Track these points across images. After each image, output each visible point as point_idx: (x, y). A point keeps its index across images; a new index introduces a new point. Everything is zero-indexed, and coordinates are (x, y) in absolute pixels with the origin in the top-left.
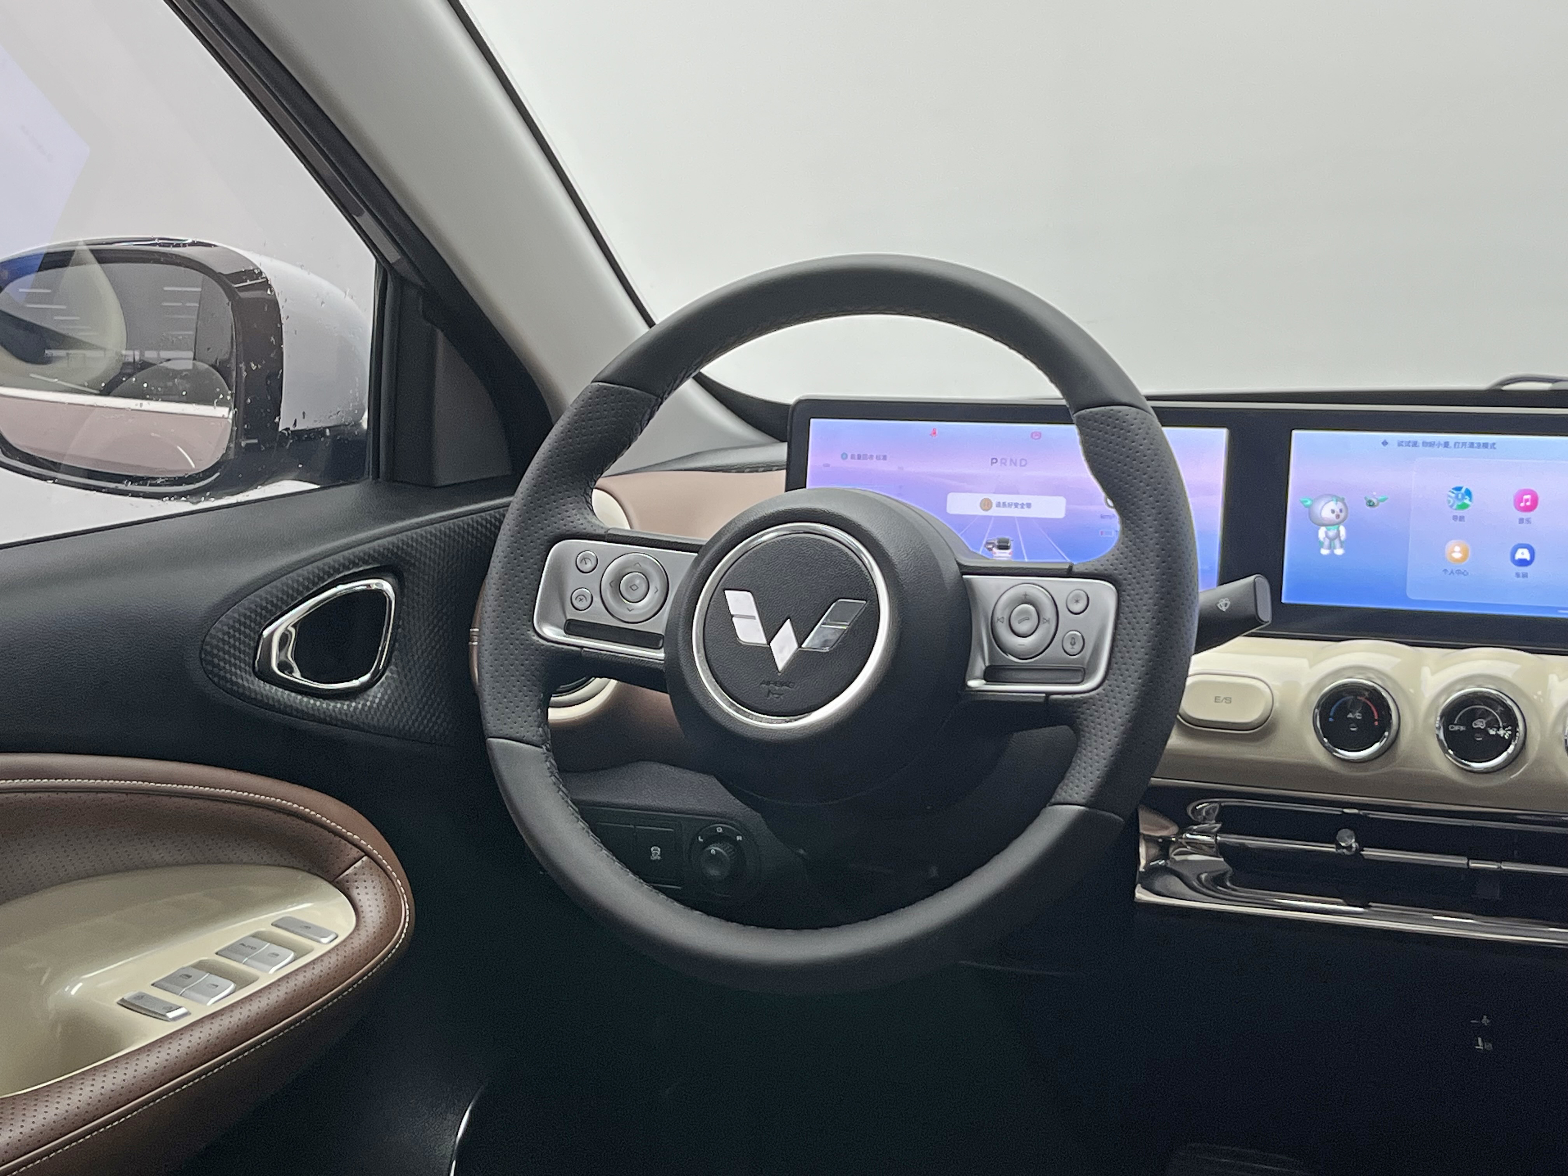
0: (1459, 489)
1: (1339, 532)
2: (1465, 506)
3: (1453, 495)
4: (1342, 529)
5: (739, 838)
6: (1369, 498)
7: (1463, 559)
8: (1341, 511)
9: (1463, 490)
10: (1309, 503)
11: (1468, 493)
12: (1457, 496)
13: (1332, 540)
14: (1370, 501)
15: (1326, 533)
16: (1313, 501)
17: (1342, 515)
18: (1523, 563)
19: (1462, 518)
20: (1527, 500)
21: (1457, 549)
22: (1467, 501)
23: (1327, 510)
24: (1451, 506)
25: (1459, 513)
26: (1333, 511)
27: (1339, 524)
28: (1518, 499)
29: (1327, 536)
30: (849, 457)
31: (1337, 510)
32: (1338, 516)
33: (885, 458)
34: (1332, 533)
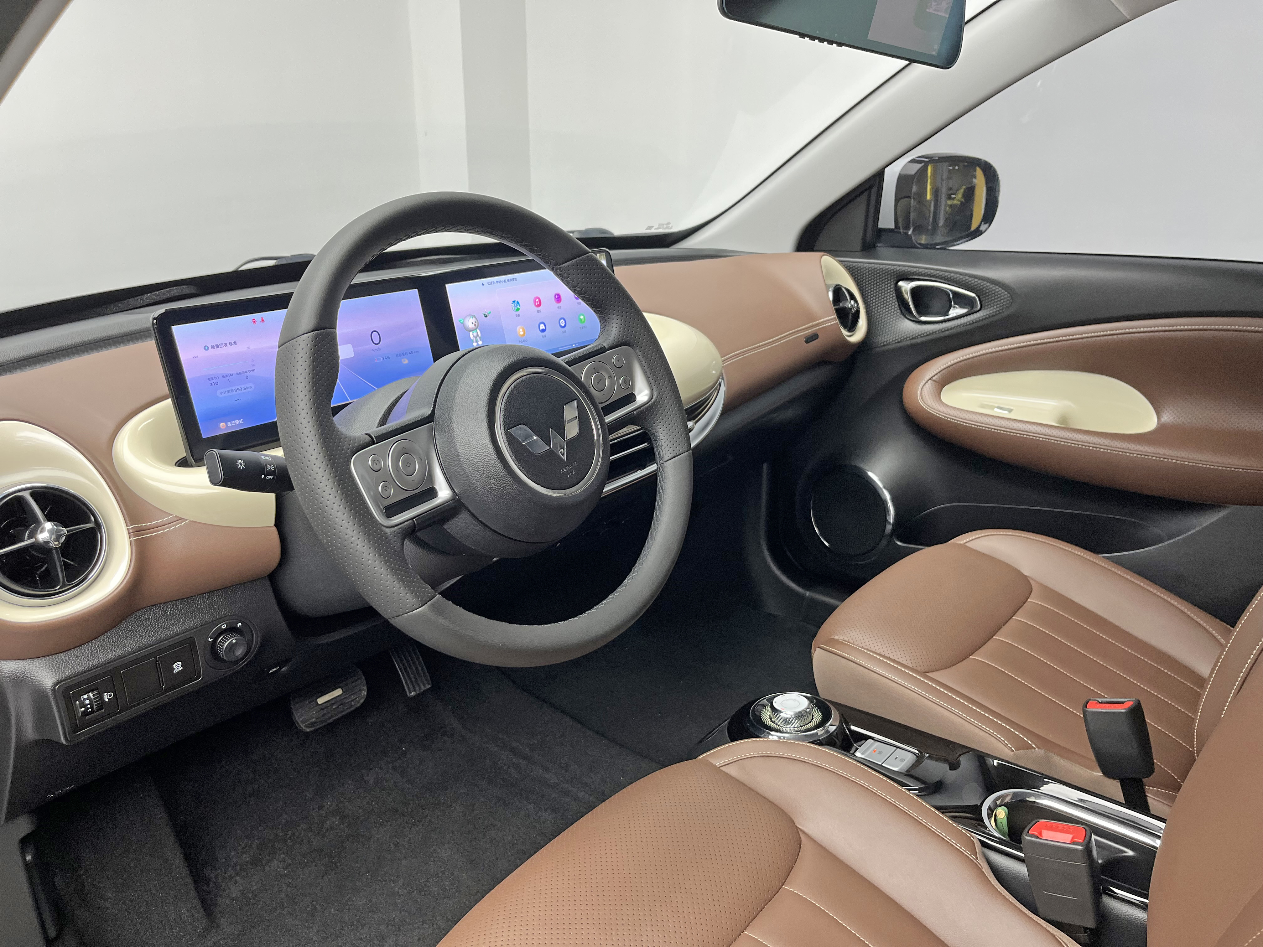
0: (514, 302)
1: (477, 333)
2: (518, 309)
3: (513, 305)
4: (478, 331)
5: (239, 624)
6: (484, 313)
7: (524, 334)
8: (476, 322)
9: (516, 302)
10: (462, 321)
11: (518, 302)
12: (515, 305)
13: (476, 338)
14: (485, 315)
15: (473, 335)
16: (464, 319)
17: (476, 324)
18: (543, 331)
19: (519, 315)
20: (537, 302)
21: (521, 330)
22: (518, 307)
23: (470, 323)
24: (514, 310)
25: (517, 313)
26: (473, 323)
27: (476, 329)
28: (535, 302)
29: (474, 336)
30: (210, 348)
31: (474, 323)
32: (475, 325)
33: (235, 343)
34: (475, 334)
